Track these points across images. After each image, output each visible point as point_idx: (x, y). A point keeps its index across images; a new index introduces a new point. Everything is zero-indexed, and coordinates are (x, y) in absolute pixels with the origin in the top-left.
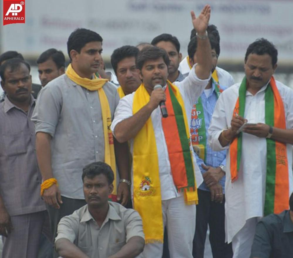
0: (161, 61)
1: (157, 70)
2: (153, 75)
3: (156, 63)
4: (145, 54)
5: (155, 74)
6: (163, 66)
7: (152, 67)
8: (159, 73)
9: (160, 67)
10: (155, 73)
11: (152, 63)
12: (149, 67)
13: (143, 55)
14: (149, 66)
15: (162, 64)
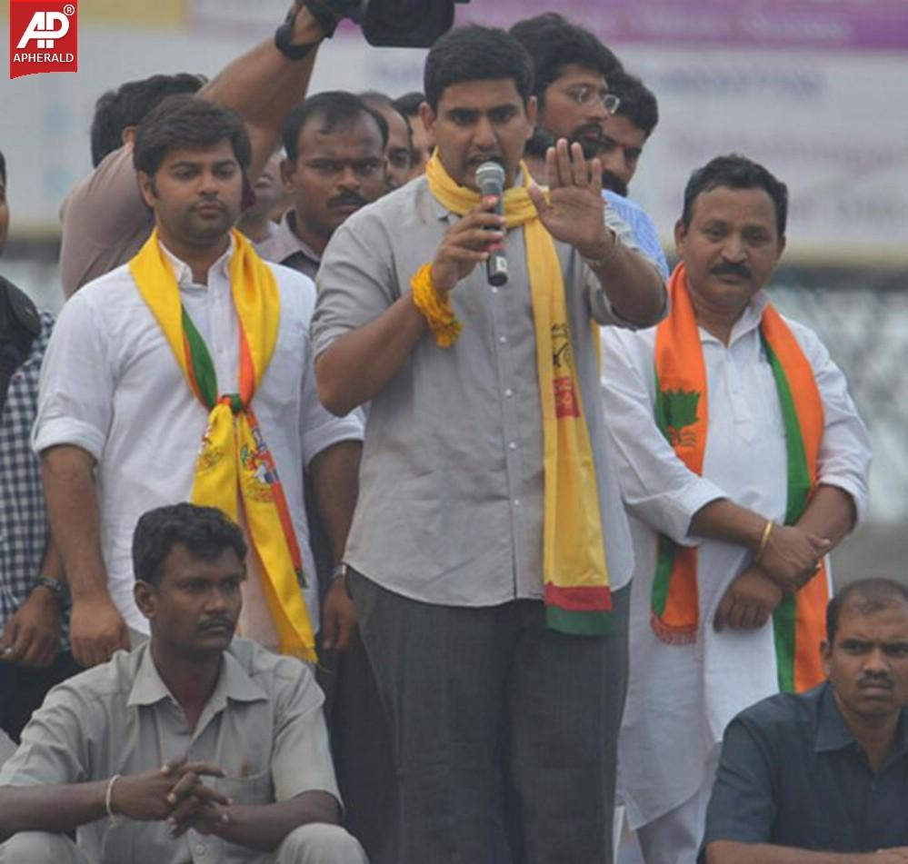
0: (225, 153)
1: (208, 182)
2: (196, 198)
3: (209, 158)
4: (172, 122)
5: (203, 193)
6: (230, 167)
7: (193, 171)
8: (216, 193)
9: (220, 171)
10: (200, 190)
11: (195, 158)
12: (183, 169)
13: (166, 128)
14: (182, 164)
15: (228, 162)
